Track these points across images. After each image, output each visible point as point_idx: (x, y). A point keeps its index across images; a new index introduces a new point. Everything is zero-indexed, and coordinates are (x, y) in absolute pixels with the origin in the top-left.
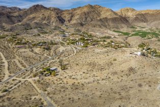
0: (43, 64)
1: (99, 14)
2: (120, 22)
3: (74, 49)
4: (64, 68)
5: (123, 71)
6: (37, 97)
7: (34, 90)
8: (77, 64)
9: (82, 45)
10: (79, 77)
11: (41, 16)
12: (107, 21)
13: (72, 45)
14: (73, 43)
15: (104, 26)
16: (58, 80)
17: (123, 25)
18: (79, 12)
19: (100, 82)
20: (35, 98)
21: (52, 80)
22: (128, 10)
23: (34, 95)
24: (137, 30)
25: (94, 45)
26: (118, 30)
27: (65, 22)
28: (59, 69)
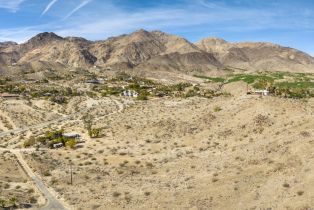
0: (49, 126)
1: (162, 47)
2: (203, 60)
3: (118, 103)
4: (96, 134)
5: (244, 127)
6: (24, 186)
7: (21, 170)
8: (129, 127)
9: (135, 96)
10: (136, 151)
11: (51, 51)
12: (179, 59)
13: (113, 96)
14: (114, 94)
15: (174, 67)
16: (83, 156)
17: (209, 66)
18: (123, 42)
19: (195, 154)
20: (18, 187)
21: (67, 155)
22: (214, 41)
23: (19, 180)
24: (235, 73)
25: (160, 96)
26: (202, 74)
27: (98, 62)
28: (85, 136)
